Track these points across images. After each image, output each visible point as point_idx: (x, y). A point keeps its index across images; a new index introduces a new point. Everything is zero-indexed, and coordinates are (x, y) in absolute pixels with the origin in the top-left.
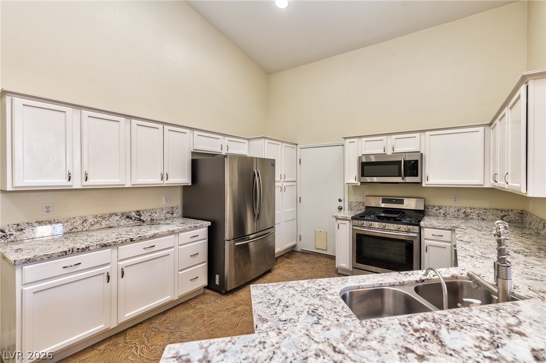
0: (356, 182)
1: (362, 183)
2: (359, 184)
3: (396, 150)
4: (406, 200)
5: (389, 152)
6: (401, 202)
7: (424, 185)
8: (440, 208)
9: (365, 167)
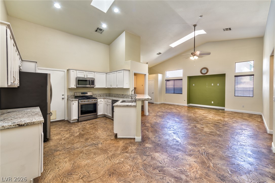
0: (75, 87)
1: (77, 87)
2: (76, 88)
3: (88, 77)
4: (88, 93)
5: (86, 77)
6: (87, 93)
7: (94, 88)
8: (95, 94)
9: (79, 81)
